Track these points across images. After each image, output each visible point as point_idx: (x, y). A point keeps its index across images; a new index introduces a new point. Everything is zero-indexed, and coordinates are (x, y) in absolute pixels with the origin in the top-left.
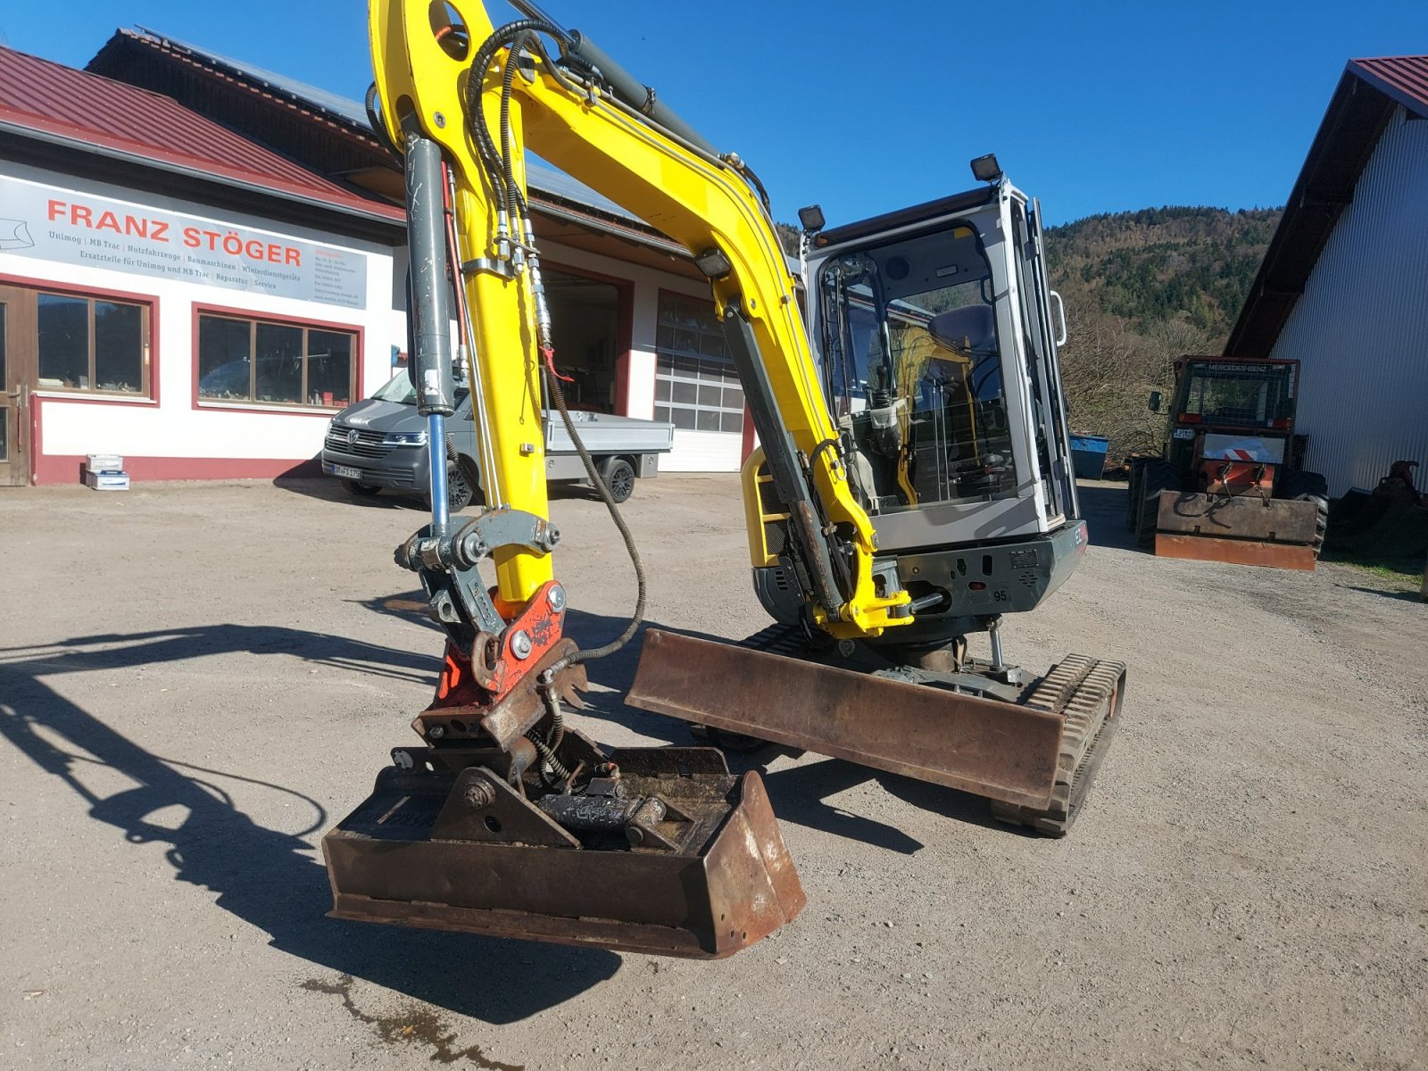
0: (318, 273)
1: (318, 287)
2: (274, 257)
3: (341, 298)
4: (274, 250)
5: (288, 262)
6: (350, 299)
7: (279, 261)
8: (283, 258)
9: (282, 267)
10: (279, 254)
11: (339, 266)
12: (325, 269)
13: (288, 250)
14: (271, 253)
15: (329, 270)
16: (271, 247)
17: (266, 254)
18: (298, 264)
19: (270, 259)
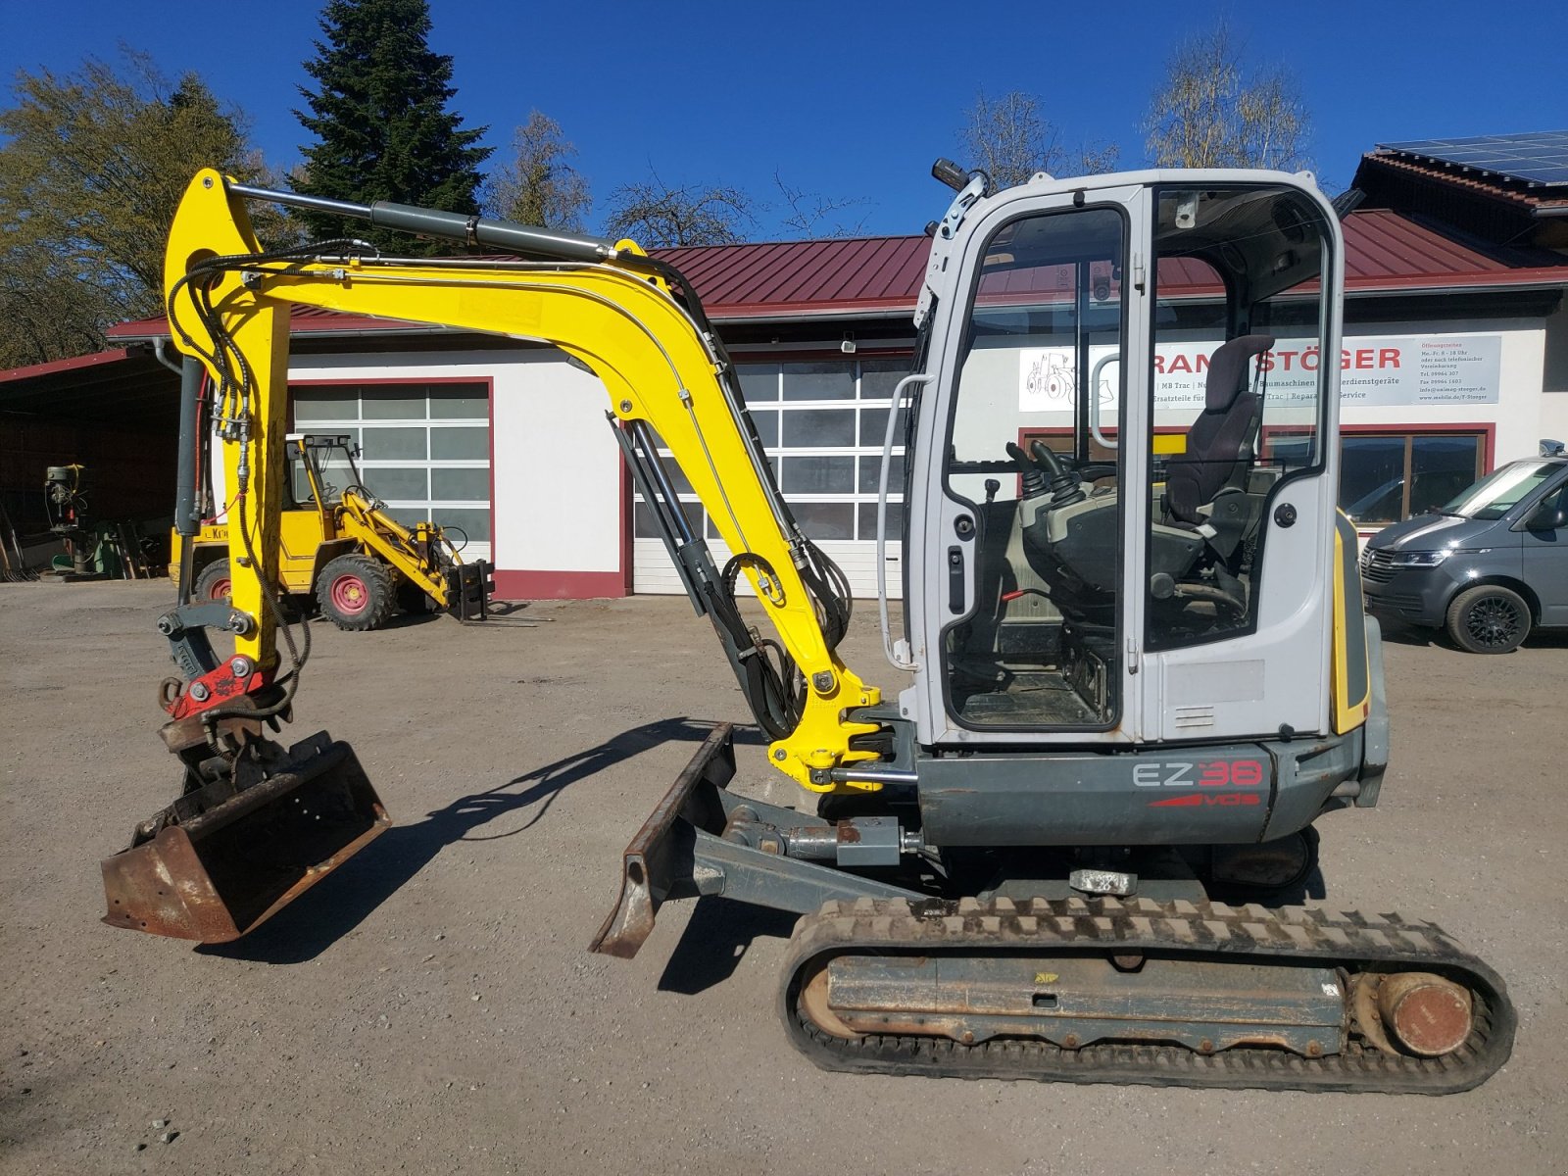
0: (1425, 370)
1: (1424, 386)
2: (1364, 363)
3: (1458, 394)
4: (1364, 355)
5: (1382, 365)
6: (1473, 394)
7: (1371, 366)
8: (1376, 362)
9: (1376, 372)
10: (1371, 359)
11: (1457, 356)
12: (1437, 363)
13: (1383, 352)
14: (1360, 358)
15: (1442, 363)
16: (1359, 353)
17: (1353, 363)
18: (1397, 365)
19: (1359, 366)
